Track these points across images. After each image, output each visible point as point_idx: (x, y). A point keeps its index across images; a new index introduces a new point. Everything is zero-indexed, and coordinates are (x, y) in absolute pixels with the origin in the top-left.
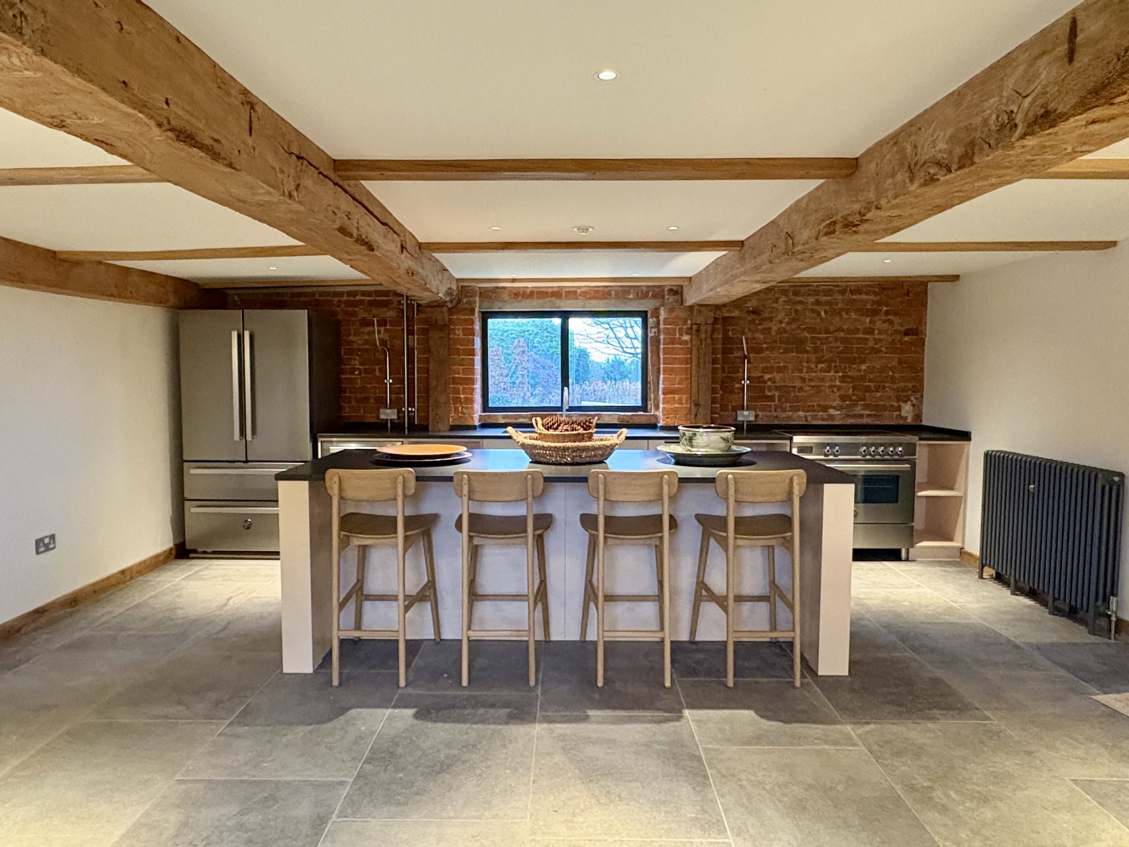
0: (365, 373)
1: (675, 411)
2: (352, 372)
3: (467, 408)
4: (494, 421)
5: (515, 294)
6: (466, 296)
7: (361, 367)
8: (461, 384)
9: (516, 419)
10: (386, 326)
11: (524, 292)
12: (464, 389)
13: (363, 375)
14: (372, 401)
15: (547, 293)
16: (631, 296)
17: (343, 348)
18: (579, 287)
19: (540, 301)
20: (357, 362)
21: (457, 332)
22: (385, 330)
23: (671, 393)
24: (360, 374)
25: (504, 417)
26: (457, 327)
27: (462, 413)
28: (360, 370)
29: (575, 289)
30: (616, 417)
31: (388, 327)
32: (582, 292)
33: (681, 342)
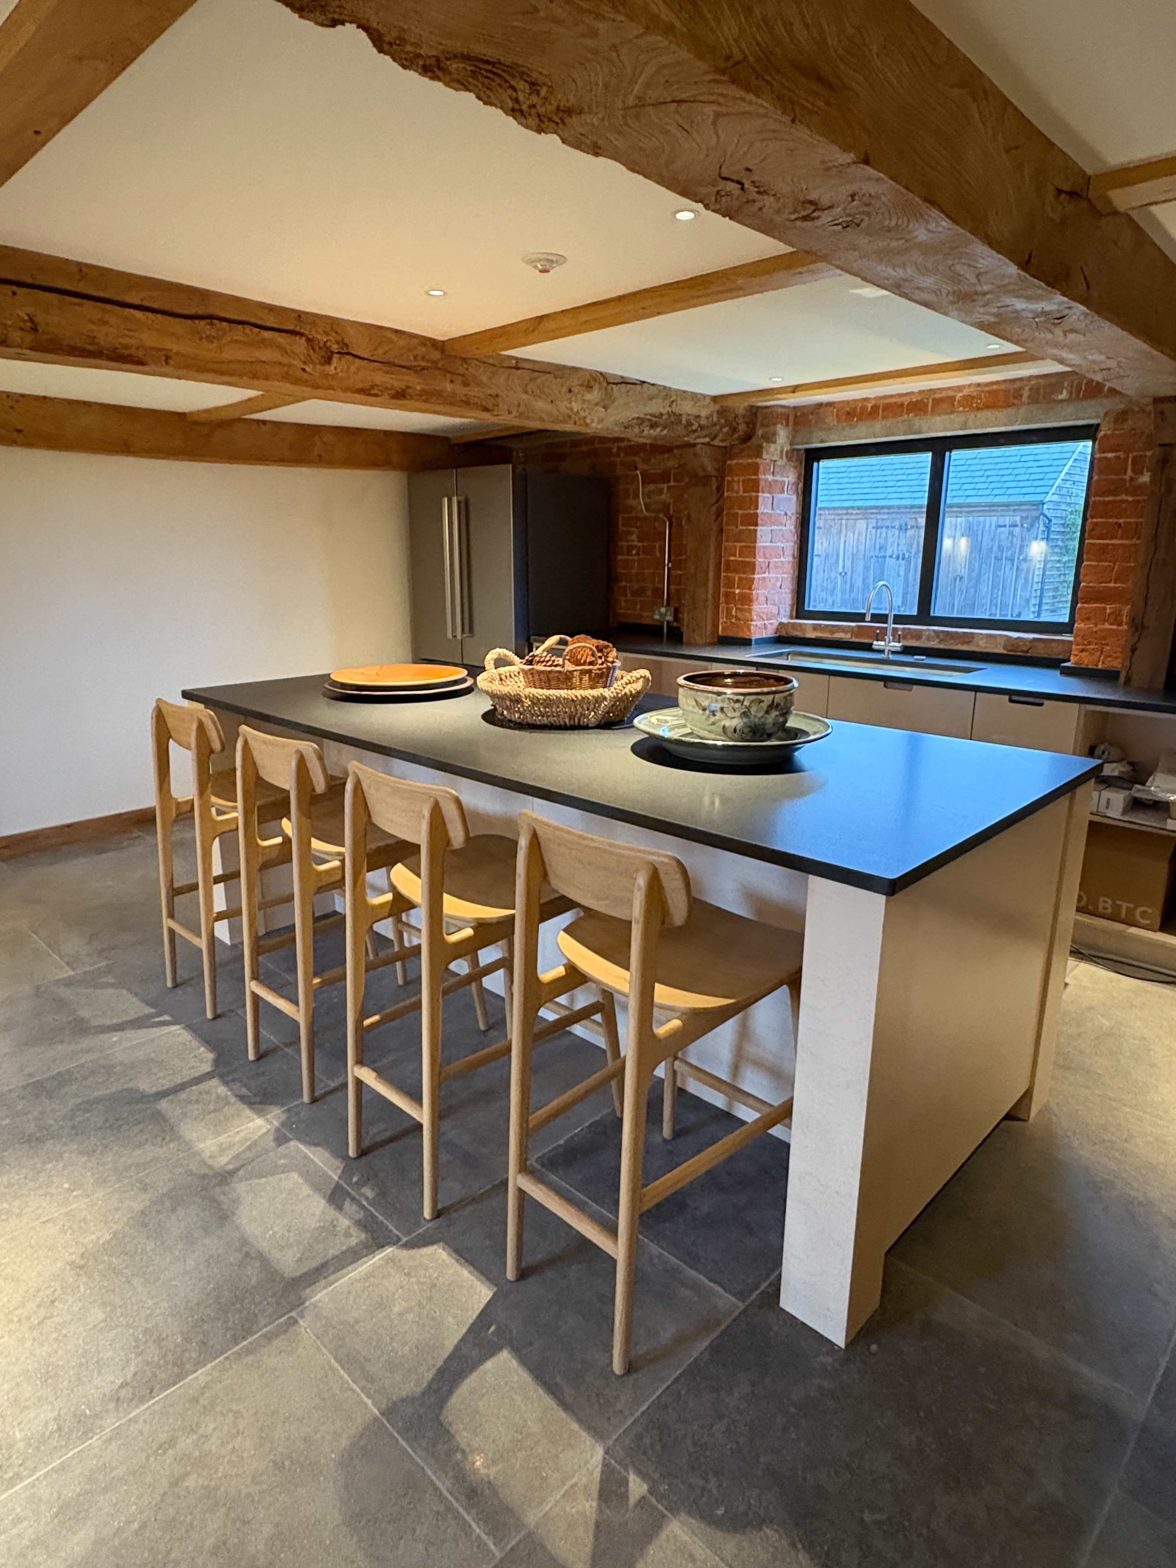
0: (644, 553)
1: (1102, 638)
2: (629, 553)
3: (745, 610)
4: (799, 634)
5: (848, 413)
6: (762, 425)
7: (639, 544)
8: (737, 572)
9: (833, 632)
10: (669, 481)
11: (864, 408)
12: (740, 579)
13: (641, 556)
14: (649, 593)
15: (902, 405)
16: (1064, 395)
17: (620, 516)
18: (960, 388)
19: (888, 423)
20: (634, 537)
21: (736, 487)
22: (669, 488)
23: (1096, 600)
24: (638, 554)
25: (815, 628)
26: (736, 479)
27: (737, 618)
28: (638, 548)
29: (951, 393)
30: (1002, 642)
31: (672, 484)
32: (965, 397)
33: (1136, 490)
